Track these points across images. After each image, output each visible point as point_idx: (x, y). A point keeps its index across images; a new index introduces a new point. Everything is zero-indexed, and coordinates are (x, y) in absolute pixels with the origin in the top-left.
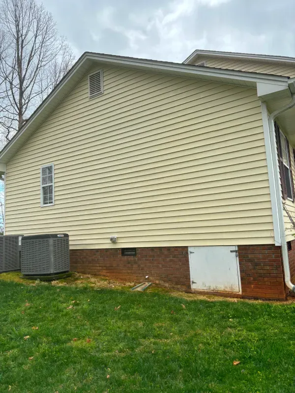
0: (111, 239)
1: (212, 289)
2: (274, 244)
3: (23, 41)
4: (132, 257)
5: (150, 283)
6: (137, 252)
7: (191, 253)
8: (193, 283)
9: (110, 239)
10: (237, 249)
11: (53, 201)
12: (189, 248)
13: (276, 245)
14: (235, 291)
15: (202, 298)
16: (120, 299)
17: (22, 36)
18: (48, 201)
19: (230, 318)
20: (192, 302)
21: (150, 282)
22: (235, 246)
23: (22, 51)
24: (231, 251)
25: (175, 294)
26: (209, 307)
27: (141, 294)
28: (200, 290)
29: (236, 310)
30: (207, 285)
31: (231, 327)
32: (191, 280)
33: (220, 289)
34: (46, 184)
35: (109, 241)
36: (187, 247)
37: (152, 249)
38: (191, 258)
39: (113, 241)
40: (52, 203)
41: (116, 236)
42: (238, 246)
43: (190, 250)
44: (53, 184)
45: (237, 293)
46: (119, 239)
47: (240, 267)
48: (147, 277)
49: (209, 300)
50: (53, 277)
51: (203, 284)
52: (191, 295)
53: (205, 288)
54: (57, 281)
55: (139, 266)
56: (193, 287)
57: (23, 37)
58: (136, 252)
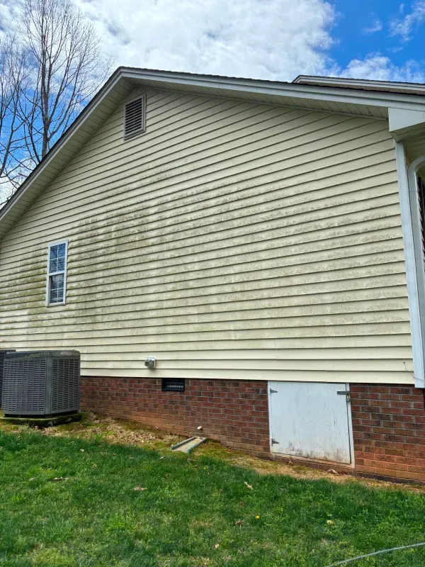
0: (147, 363)
1: (304, 454)
2: (413, 385)
3: (51, 65)
4: (179, 393)
5: (204, 438)
6: (186, 386)
7: (272, 391)
8: (274, 442)
9: (144, 363)
10: (348, 390)
11: (64, 298)
12: (269, 384)
13: (416, 386)
14: (344, 461)
15: (285, 470)
16: (146, 466)
17: (50, 58)
18: (57, 299)
19: (329, 518)
20: (265, 479)
21: (203, 436)
22: (345, 383)
23: (49, 80)
24: (339, 393)
25: (241, 462)
26: (295, 491)
27: (183, 459)
28: (284, 456)
29: (341, 501)
30: (296, 448)
31: (328, 537)
32: (271, 437)
33: (318, 457)
34: (55, 271)
35: (143, 366)
36: (266, 382)
37: (210, 382)
38: (272, 400)
39: (151, 365)
40: (62, 301)
41: (152, 357)
42: (351, 384)
43: (270, 386)
44: (65, 272)
45: (348, 466)
46: (159, 362)
47: (353, 420)
48: (199, 428)
49: (296, 476)
50: (49, 421)
51: (290, 444)
52: (269, 464)
53: (293, 453)
54: (55, 428)
55: (188, 408)
56: (274, 449)
57: (52, 60)
58: (184, 385)
